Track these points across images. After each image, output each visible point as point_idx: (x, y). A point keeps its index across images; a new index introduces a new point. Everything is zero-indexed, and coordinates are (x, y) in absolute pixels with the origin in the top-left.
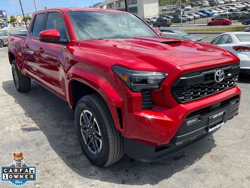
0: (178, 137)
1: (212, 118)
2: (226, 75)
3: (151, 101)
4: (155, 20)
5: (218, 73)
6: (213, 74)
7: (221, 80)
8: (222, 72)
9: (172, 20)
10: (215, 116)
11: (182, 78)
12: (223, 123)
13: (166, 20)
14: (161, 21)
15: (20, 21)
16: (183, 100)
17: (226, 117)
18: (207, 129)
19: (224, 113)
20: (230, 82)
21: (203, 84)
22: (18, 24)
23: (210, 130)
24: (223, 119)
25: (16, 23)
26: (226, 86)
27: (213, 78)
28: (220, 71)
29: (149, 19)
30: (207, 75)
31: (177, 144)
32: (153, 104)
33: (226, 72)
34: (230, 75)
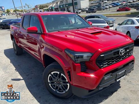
0: (100, 86)
1: (118, 74)
2: (126, 50)
3: (86, 67)
4: (87, 9)
5: (121, 51)
6: (118, 52)
7: (123, 54)
8: (123, 50)
9: (97, 9)
10: (120, 73)
11: (101, 56)
12: (125, 76)
13: (93, 9)
14: (91, 10)
15: (12, 12)
16: (102, 66)
17: (126, 72)
18: (116, 80)
19: (126, 71)
20: (128, 54)
21: (113, 57)
22: (11, 14)
23: (118, 80)
24: (125, 74)
25: (10, 13)
26: (126, 56)
27: (118, 54)
28: (122, 49)
29: (84, 9)
30: (115, 53)
31: (100, 89)
32: (87, 68)
33: (126, 49)
34: (128, 50)
